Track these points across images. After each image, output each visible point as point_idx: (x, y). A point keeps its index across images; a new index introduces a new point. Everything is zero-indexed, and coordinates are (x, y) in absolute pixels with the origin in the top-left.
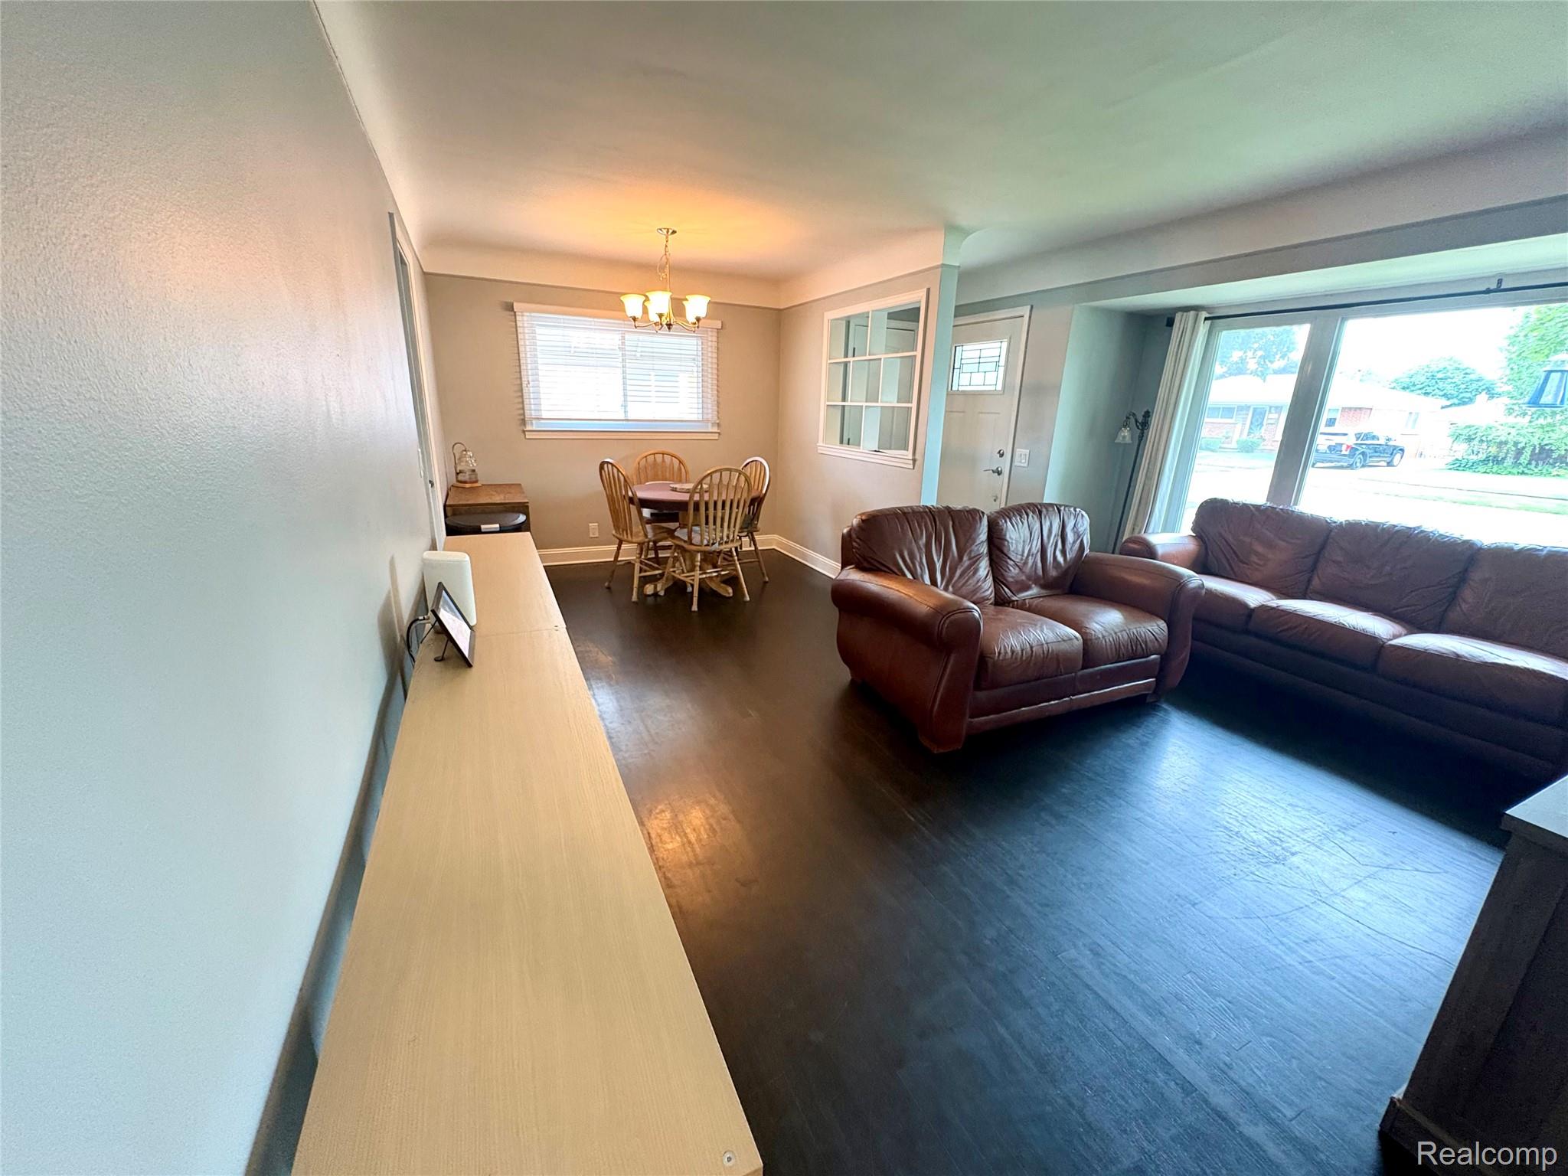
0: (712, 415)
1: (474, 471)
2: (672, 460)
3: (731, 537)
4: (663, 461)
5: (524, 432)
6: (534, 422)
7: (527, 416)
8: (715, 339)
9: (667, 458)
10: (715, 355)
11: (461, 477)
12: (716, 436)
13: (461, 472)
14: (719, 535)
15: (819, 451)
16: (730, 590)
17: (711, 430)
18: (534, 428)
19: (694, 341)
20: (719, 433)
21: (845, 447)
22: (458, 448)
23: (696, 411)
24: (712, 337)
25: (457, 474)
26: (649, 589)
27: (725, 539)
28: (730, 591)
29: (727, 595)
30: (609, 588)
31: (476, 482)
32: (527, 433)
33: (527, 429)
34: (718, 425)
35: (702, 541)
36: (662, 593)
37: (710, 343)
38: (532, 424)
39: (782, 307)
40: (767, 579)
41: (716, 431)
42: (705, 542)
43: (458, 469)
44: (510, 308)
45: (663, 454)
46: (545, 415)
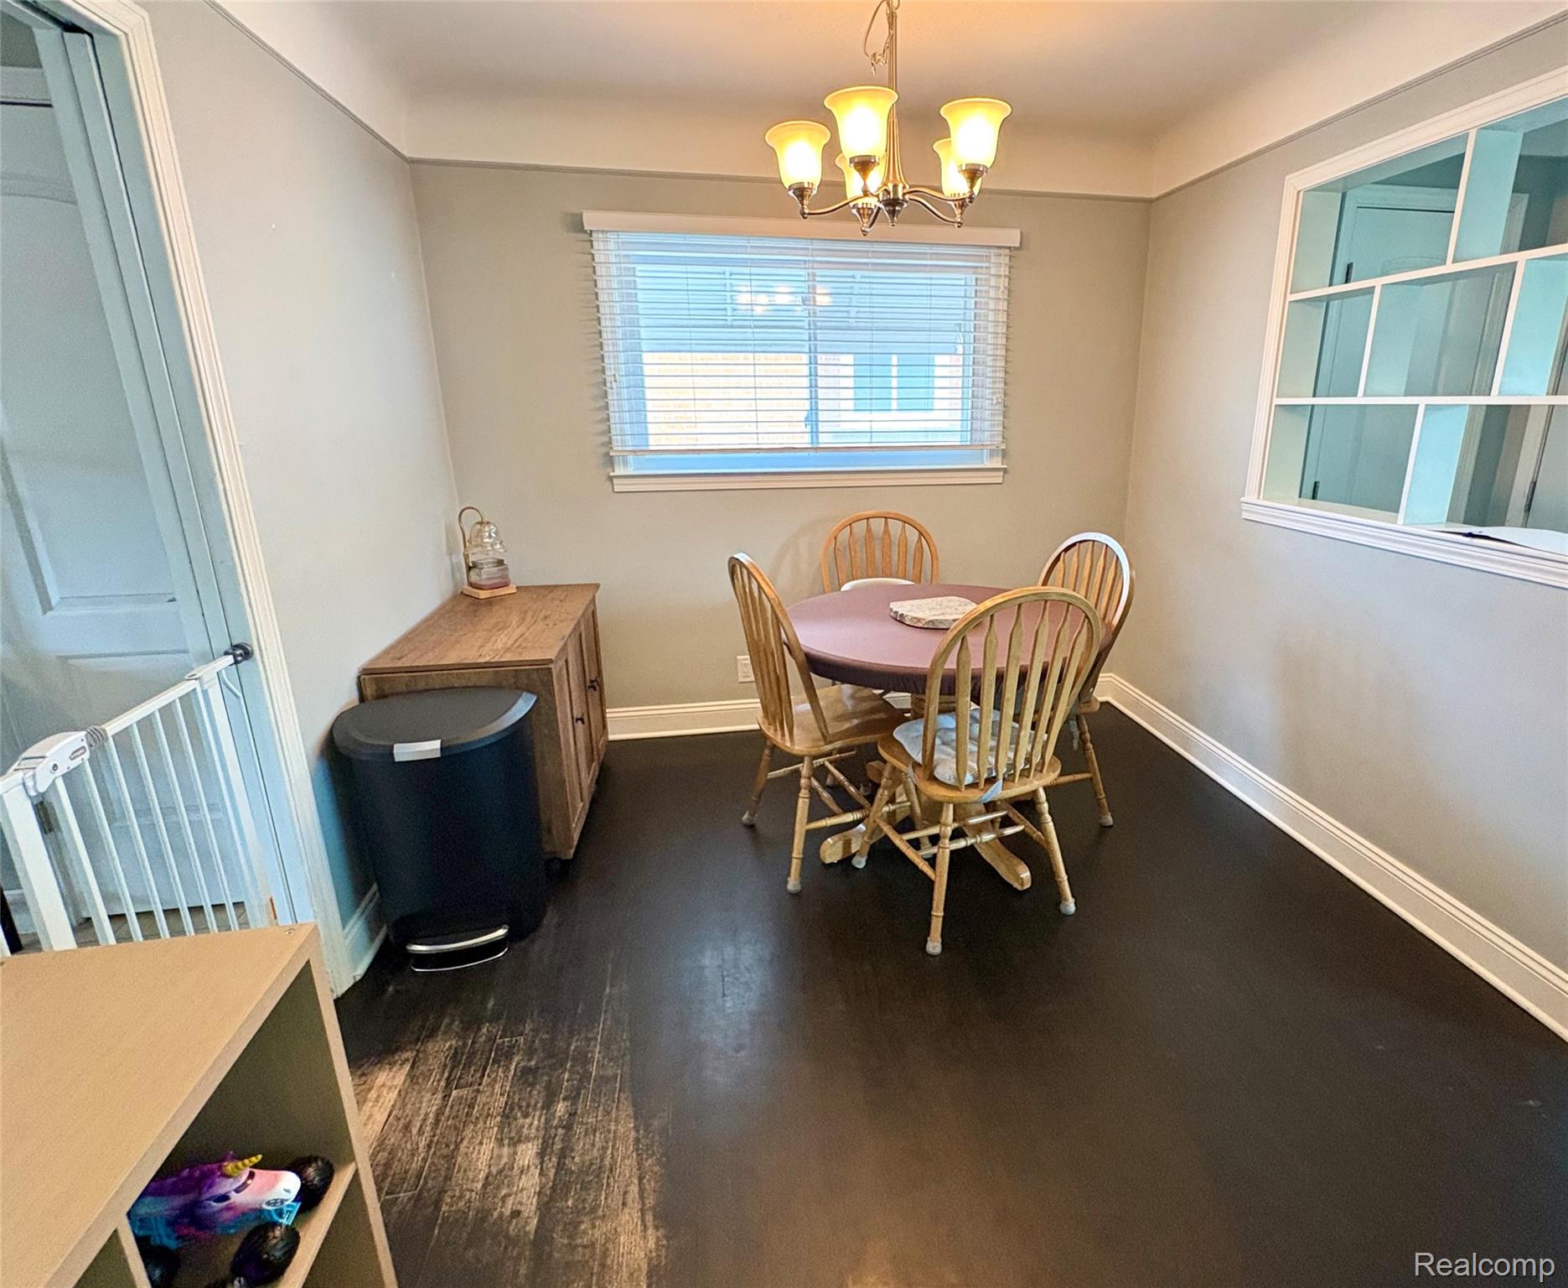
0: (990, 435)
1: (500, 562)
2: (904, 527)
3: (1036, 760)
4: (886, 531)
5: (611, 478)
6: (631, 458)
7: (617, 446)
8: (1004, 271)
9: (895, 527)
10: (1003, 306)
11: (474, 577)
12: (998, 478)
13: (475, 566)
14: (1007, 755)
15: (1245, 515)
16: (1026, 874)
17: (988, 466)
18: (630, 471)
19: (960, 278)
20: (1005, 471)
21: (1310, 508)
22: (471, 518)
23: (957, 426)
24: (998, 265)
25: (469, 569)
26: (831, 851)
27: (1020, 766)
28: (1023, 876)
29: (1019, 888)
30: (751, 827)
31: (506, 585)
32: (615, 481)
33: (618, 472)
34: (1004, 454)
35: (959, 778)
36: (860, 863)
37: (993, 282)
38: (625, 463)
39: (1154, 195)
40: (1109, 820)
41: (999, 465)
42: (969, 779)
43: (472, 559)
44: (577, 225)
45: (886, 518)
46: (654, 443)
